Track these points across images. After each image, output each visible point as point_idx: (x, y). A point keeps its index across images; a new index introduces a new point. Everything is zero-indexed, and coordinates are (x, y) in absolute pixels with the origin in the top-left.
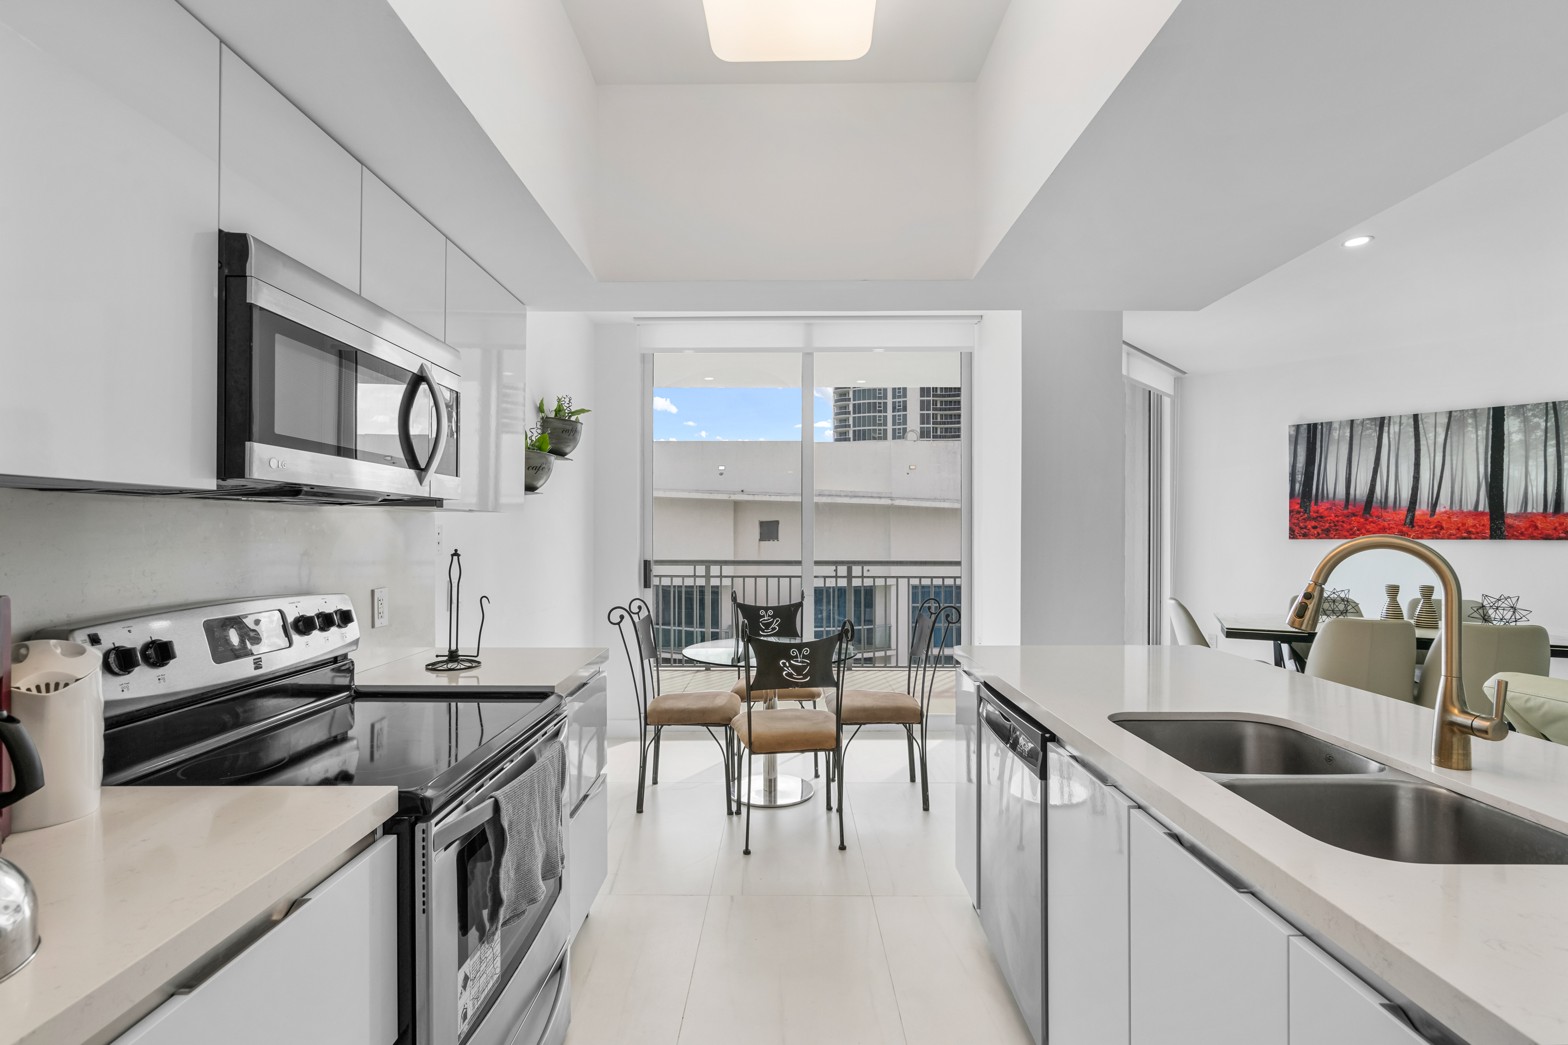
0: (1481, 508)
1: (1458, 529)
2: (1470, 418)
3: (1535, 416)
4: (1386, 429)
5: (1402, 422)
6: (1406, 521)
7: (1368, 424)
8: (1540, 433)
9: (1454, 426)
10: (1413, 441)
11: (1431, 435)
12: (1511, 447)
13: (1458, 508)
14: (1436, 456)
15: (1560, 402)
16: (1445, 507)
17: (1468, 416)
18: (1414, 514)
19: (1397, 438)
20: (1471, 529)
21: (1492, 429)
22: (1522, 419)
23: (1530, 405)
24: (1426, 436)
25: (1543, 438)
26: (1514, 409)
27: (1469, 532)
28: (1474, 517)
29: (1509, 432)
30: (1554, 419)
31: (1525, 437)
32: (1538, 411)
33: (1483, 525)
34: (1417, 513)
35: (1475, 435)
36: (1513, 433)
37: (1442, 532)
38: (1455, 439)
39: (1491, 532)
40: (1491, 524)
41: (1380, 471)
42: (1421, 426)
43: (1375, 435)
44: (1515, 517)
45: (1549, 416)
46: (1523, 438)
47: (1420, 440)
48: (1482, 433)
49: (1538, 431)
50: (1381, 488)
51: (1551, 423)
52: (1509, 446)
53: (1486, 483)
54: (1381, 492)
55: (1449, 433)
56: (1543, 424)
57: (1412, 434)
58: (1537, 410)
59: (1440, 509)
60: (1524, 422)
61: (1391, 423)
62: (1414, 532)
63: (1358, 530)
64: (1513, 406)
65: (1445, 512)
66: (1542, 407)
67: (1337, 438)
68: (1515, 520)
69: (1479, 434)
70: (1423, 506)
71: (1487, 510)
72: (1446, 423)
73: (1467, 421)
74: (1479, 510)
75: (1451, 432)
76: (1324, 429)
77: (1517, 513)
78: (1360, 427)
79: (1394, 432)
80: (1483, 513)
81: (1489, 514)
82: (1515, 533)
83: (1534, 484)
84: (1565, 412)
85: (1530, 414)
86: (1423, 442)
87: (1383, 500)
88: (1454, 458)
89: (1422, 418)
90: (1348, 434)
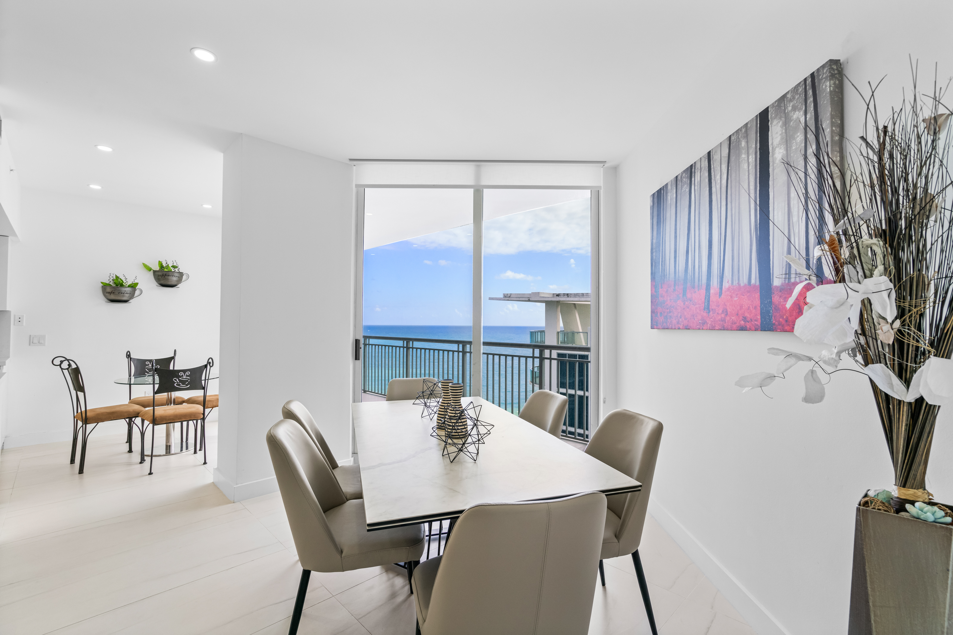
0: (753, 282)
1: (737, 315)
2: (743, 139)
3: (795, 109)
4: (693, 179)
5: (702, 166)
6: (705, 304)
7: (684, 177)
8: (800, 137)
9: (732, 159)
10: (708, 189)
11: (718, 177)
12: (775, 171)
13: (737, 282)
14: (722, 207)
15: (818, 70)
16: (728, 282)
17: (741, 137)
18: (710, 293)
19: (699, 189)
20: (747, 315)
21: (759, 148)
22: (783, 119)
23: (790, 92)
24: (715, 180)
25: (803, 145)
26: (776, 106)
27: (745, 319)
28: (748, 294)
29: (773, 148)
30: (813, 104)
31: (787, 150)
32: (798, 98)
33: (755, 308)
34: (712, 291)
35: (747, 164)
36: (776, 147)
37: (728, 318)
38: (733, 175)
39: (761, 319)
40: (761, 305)
41: (691, 240)
42: (712, 167)
43: (688, 190)
44: (781, 291)
45: (808, 102)
46: (785, 152)
47: (712, 188)
48: (752, 159)
49: (799, 134)
50: (691, 260)
51: (811, 115)
52: (773, 170)
53: (756, 238)
54: (692, 266)
55: (730, 168)
56: (802, 119)
57: (707, 180)
58: (796, 97)
59: (726, 285)
60: (786, 125)
61: (696, 171)
62: (710, 318)
63: (681, 318)
64: (776, 102)
65: (728, 289)
66: (800, 90)
67: (670, 202)
68: (780, 297)
69: (750, 161)
70: (715, 282)
71: (758, 283)
72: (727, 156)
73: (741, 144)
74: (752, 283)
75: (731, 165)
76: (664, 194)
77: (782, 285)
78: (680, 183)
79: (698, 183)
80: (755, 286)
81: (759, 289)
82: (781, 319)
83: (796, 231)
84: (824, 87)
85: (790, 108)
86: (714, 189)
87: (693, 276)
88: (733, 205)
89: (712, 156)
90: (675, 196)
